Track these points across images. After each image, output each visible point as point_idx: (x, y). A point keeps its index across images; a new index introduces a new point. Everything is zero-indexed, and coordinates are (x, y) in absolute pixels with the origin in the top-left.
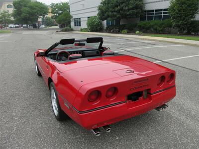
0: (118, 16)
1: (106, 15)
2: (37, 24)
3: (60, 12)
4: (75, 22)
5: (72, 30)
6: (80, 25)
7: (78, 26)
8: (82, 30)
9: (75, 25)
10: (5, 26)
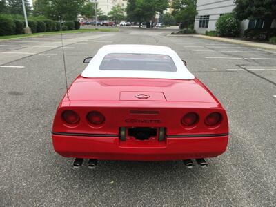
0: (266, 13)
1: (246, 11)
2: (151, 22)
3: (184, 6)
4: (201, 22)
5: (194, 33)
6: (207, 26)
7: (203, 27)
8: (207, 34)
9: (200, 26)
10: (116, 23)
